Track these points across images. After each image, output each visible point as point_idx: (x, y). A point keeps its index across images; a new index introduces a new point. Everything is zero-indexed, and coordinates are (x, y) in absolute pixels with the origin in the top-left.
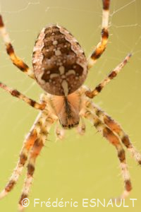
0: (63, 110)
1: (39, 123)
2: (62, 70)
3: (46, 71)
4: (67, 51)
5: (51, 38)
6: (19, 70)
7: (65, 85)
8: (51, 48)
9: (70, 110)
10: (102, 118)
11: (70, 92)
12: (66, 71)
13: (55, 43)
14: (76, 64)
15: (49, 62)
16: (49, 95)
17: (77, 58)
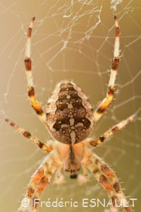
4: (78, 105)
8: (64, 102)
9: (74, 157)
13: (68, 97)
17: (86, 113)
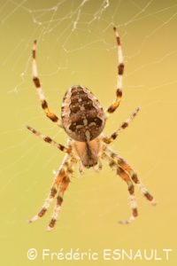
0: (85, 153)
1: (66, 164)
2: (85, 122)
3: (73, 123)
5: (77, 97)
6: (51, 121)
7: (88, 134)
10: (116, 160)
11: (91, 139)
12: (89, 123)
14: (96, 117)
15: (75, 115)
16: (73, 141)
